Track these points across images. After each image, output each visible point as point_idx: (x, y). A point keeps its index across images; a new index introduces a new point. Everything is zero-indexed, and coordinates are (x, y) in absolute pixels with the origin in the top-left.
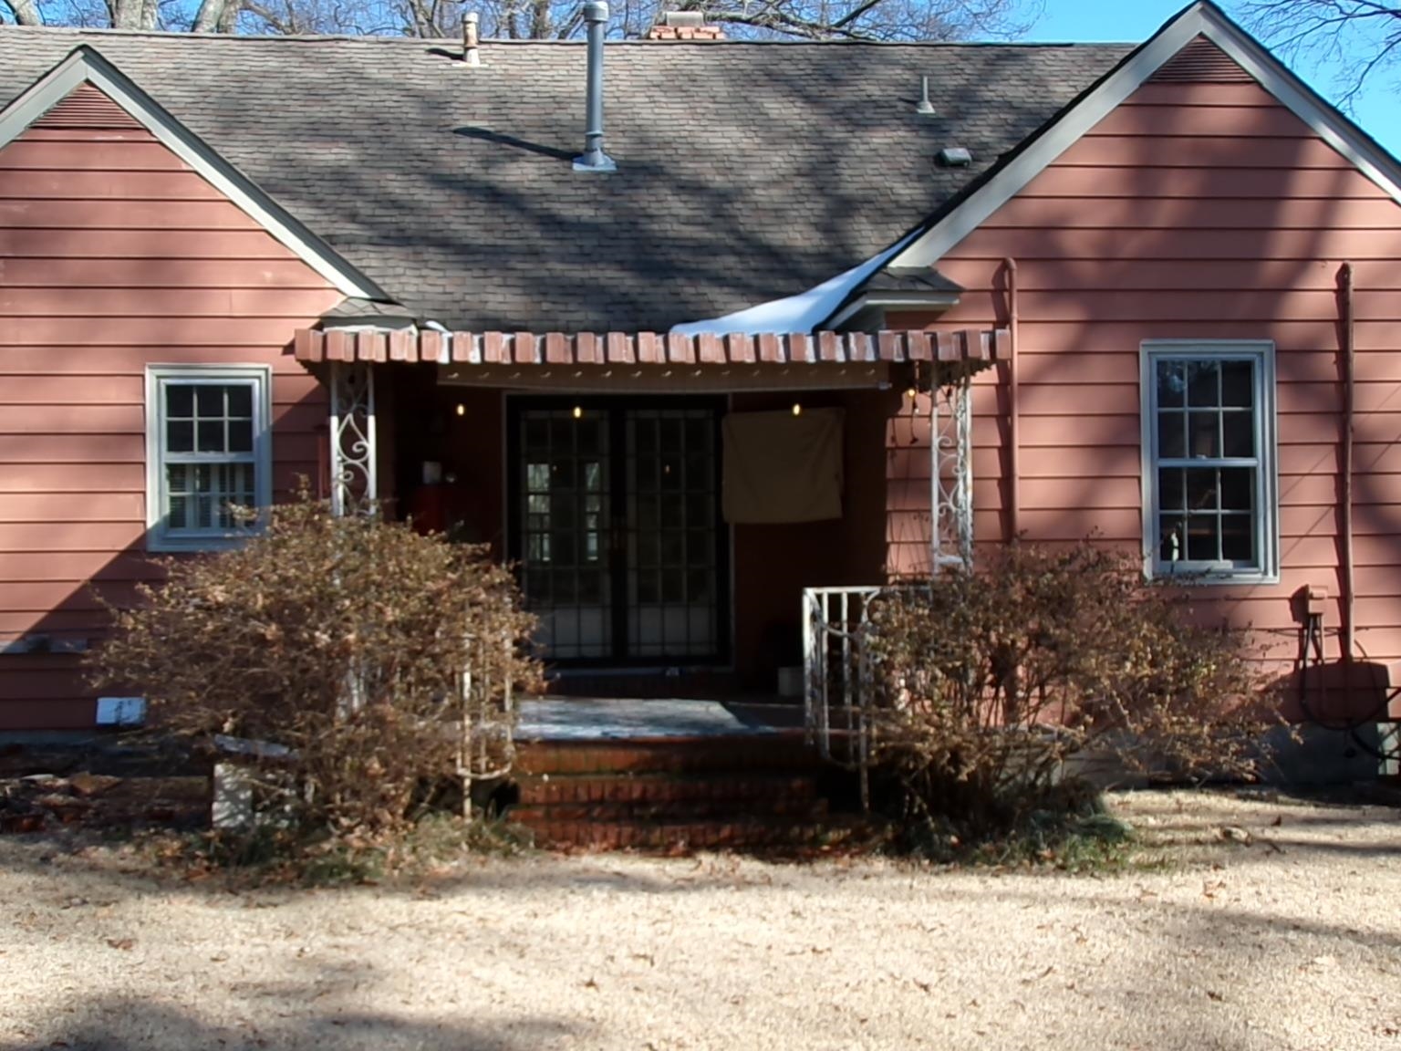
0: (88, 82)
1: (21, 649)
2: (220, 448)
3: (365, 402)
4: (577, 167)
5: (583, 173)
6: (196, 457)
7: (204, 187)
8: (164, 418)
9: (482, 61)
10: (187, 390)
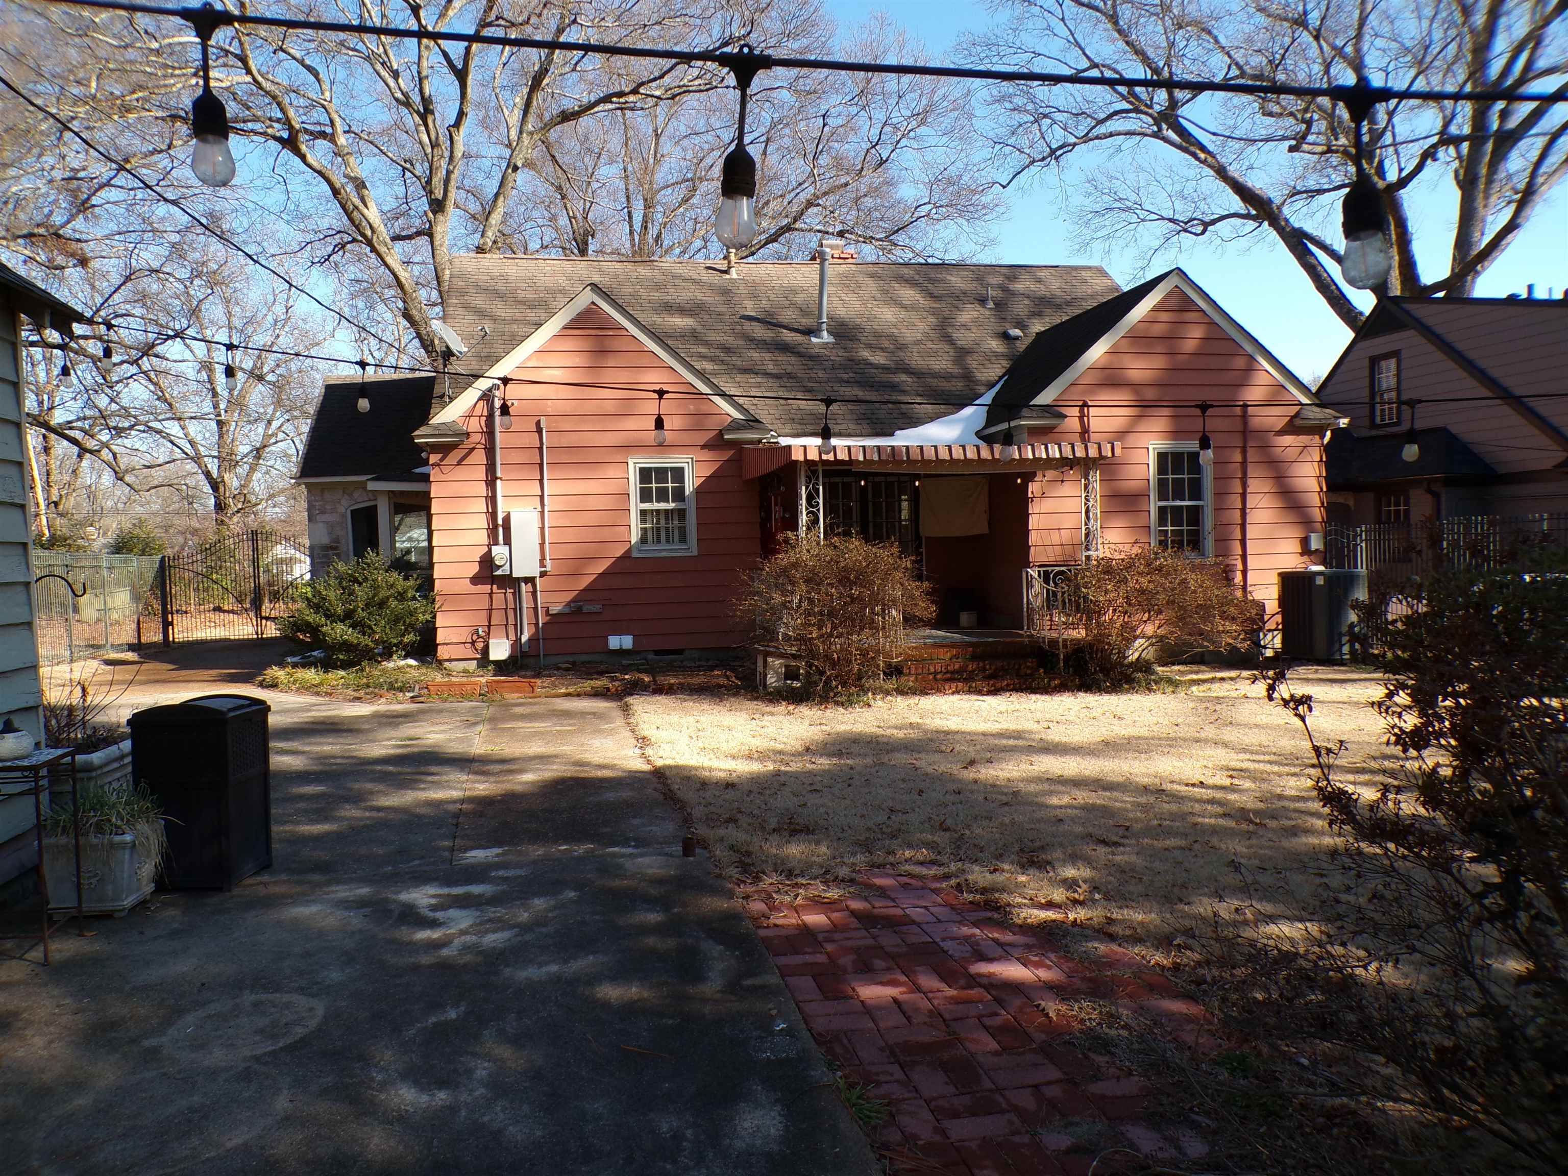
0: (593, 303)
1: (567, 610)
2: (668, 502)
3: (817, 479)
4: (814, 340)
5: (818, 344)
6: (656, 506)
7: (656, 360)
8: (638, 486)
9: (738, 274)
10: (650, 469)
